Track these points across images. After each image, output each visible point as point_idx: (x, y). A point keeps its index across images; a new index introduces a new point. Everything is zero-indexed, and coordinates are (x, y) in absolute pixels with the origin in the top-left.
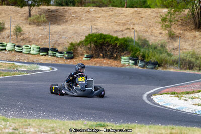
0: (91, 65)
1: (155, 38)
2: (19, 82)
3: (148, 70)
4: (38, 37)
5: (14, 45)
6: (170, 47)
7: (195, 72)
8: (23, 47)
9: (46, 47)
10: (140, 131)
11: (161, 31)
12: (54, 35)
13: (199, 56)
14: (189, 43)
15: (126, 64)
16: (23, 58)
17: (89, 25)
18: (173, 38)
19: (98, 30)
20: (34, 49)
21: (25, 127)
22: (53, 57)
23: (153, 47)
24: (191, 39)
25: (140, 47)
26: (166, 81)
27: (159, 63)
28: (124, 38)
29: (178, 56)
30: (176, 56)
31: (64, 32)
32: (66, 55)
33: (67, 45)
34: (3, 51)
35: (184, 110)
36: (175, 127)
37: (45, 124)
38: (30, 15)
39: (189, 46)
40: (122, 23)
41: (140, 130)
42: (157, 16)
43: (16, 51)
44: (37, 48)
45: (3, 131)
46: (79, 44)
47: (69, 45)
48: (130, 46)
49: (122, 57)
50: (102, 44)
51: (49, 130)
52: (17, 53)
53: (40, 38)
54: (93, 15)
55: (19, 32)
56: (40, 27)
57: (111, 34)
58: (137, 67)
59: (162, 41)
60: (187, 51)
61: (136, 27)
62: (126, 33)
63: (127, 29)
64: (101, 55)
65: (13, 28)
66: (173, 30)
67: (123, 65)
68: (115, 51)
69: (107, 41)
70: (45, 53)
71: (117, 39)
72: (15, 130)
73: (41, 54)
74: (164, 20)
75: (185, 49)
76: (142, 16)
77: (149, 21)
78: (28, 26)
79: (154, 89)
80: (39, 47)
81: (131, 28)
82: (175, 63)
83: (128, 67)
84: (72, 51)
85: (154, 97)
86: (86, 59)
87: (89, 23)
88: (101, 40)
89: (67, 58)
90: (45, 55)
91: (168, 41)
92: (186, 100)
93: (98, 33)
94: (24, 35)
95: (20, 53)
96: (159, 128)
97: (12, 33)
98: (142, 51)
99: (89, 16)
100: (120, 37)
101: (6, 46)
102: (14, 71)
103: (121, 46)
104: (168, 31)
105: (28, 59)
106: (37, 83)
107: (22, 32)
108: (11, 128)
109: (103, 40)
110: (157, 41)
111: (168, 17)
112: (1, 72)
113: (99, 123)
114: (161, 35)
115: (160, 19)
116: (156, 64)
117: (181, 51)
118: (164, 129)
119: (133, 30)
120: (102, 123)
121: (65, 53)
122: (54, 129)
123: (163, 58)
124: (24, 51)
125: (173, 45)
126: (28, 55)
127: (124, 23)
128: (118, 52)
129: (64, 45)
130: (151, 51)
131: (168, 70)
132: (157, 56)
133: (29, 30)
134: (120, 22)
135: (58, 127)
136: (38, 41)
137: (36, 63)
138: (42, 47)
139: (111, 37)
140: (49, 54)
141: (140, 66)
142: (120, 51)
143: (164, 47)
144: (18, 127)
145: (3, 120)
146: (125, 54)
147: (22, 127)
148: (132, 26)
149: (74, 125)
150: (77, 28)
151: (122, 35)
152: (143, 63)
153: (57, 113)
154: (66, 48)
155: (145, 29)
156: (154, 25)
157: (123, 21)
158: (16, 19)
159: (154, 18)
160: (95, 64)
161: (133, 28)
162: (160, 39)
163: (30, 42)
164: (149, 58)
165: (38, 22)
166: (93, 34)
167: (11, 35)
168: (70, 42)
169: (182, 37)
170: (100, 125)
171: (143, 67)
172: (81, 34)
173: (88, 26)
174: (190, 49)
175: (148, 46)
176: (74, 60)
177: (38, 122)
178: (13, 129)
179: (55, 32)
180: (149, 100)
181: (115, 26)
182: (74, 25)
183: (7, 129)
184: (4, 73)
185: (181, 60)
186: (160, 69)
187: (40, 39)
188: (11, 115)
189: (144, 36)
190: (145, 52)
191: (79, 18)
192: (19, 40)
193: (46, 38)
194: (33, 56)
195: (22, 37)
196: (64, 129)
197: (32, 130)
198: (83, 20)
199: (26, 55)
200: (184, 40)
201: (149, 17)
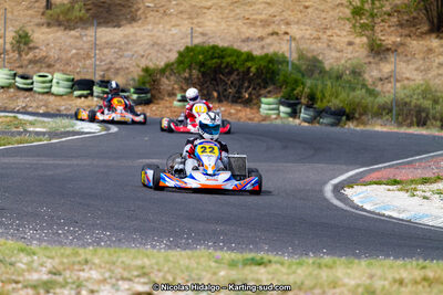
1: (338, 55)
2: (33, 160)
3: (324, 127)
4: (70, 55)
5: (15, 75)
6: (372, 74)
7: (432, 131)
8: (35, 78)
9: (88, 77)
11: (351, 38)
12: (105, 51)
13: (439, 94)
14: (416, 65)
15: (273, 114)
16: (34, 105)
17: (185, 27)
18: (378, 53)
19: (206, 38)
20: (59, 82)
21: (76, 267)
23: (334, 75)
24: (422, 55)
25: (303, 75)
26: (372, 154)
27: (347, 110)
28: (267, 55)
29: (392, 96)
30: (387, 95)
31: (127, 43)
32: (135, 96)
33: (136, 73)
35: (425, 221)
37: (125, 259)
38: (49, 5)
39: (415, 73)
40: (261, 21)
41: (349, 271)
42: (342, 4)
43: (18, 88)
44: (68, 80)
45: (27, 276)
46: (163, 71)
47: (142, 73)
48: (282, 73)
49: (263, 100)
50: (217, 70)
51: (136, 273)
52: (21, 93)
53: (72, 57)
55: (26, 44)
56: (72, 32)
57: (235, 47)
58: (297, 121)
59: (355, 62)
60: (411, 83)
61: (294, 30)
62: (270, 45)
63: (272, 34)
64: (215, 94)
65: (10, 35)
66: (380, 36)
67: (266, 118)
68: (246, 85)
69: (228, 63)
70: (85, 92)
71: (250, 57)
72: (55, 274)
73: (77, 93)
74: (357, 12)
75: (408, 79)
76: (307, 4)
77: (323, 15)
78: (45, 29)
79: (347, 171)
80: (71, 77)
81: (281, 32)
82: (384, 111)
83: (278, 122)
84: (148, 86)
85: (348, 192)
86: (182, 103)
87: (186, 22)
88: (214, 61)
89: (138, 103)
90: (86, 97)
91: (367, 61)
92: (425, 198)
93: (206, 45)
94: (37, 51)
95: (27, 93)
96: (392, 267)
97: (8, 47)
98: (308, 84)
99: (186, 5)
100: (257, 53)
102: (20, 133)
103: (259, 72)
104: (368, 37)
105: (46, 106)
106: (75, 162)
107: (31, 45)
108: (44, 269)
109: (219, 61)
110: (343, 62)
111: (366, 7)
113: (249, 256)
114: (351, 48)
115: (348, 12)
116: (342, 115)
117: (398, 85)
119: (287, 37)
121: (132, 90)
122: (145, 270)
123: (357, 100)
124: (37, 87)
125: (380, 71)
126: (45, 97)
127: (266, 21)
128: (254, 89)
129: (127, 72)
130: (329, 83)
131: (369, 128)
132: (343, 95)
133: (48, 39)
134: (256, 20)
135: (156, 267)
136: (68, 63)
137: (67, 116)
138: (77, 78)
139: (238, 54)
140: (95, 94)
141: (305, 120)
142: (259, 84)
143: (360, 74)
144: (61, 268)
146: (269, 92)
147: (70, 267)
148: (284, 28)
149: (192, 261)
150: (158, 34)
151: (263, 47)
152: (312, 113)
153: (136, 230)
154: (133, 79)
155: (315, 34)
156: (333, 24)
157: (263, 17)
158: (16, 13)
159: (333, 9)
161: (286, 33)
162: (350, 56)
163: (49, 66)
164: (325, 101)
165: (68, 21)
166: (196, 46)
167: (5, 51)
168: (143, 65)
169: (400, 51)
170: (252, 259)
171: (310, 121)
172: (168, 48)
173: (184, 30)
174: (418, 78)
175: (323, 72)
176: (153, 107)
177: (106, 256)
178: (50, 272)
179: (107, 43)
181: (245, 27)
182: (150, 27)
183: (36, 271)
185: (397, 105)
186: (351, 126)
187: (73, 61)
188: (32, 238)
189: (313, 50)
190: (316, 85)
191: (161, 10)
192: (26, 62)
193: (88, 56)
194: (58, 98)
195: (31, 55)
196: (169, 271)
197: (95, 274)
198: (170, 14)
199: (41, 97)
200: (405, 59)
201: (322, 7)
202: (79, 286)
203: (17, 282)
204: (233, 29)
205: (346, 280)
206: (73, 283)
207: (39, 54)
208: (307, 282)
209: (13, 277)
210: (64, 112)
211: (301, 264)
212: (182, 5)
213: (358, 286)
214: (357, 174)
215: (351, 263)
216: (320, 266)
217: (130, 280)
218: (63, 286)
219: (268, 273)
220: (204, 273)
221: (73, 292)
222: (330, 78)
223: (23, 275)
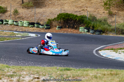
0: (61, 33)
2: (16, 44)
3: (96, 35)
4: (28, 16)
5: (14, 21)
6: (109, 21)
8: (19, 22)
9: (33, 22)
10: (91, 73)
11: (104, 11)
12: (38, 15)
14: (121, 18)
15: (83, 31)
16: (19, 29)
17: (59, 9)
18: (111, 15)
19: (65, 11)
20: (25, 23)
21: (20, 71)
22: (37, 28)
23: (99, 21)
24: (123, 16)
25: (91, 21)
26: (107, 42)
27: (103, 30)
28: (81, 16)
30: (114, 26)
31: (44, 13)
32: (46, 27)
33: (46, 21)
34: (7, 25)
35: (119, 59)
36: (113, 70)
37: (33, 69)
38: (23, 2)
39: (121, 20)
40: (80, 7)
42: (102, 2)
43: (15, 25)
44: (28, 23)
45: (7, 73)
46: (53, 20)
47: (48, 21)
48: (85, 20)
49: (80, 28)
50: (68, 20)
51: (36, 73)
52: (15, 26)
53: (29, 16)
54: (62, 2)
55: (17, 13)
56: (29, 10)
57: (73, 14)
58: (89, 33)
59: (105, 17)
61: (88, 9)
62: (82, 13)
63: (83, 10)
64: (67, 26)
65: (12, 11)
66: (112, 10)
67: (81, 32)
68: (76, 24)
69: (71, 18)
70: (32, 26)
71: (77, 16)
72: (14, 73)
73: (30, 26)
74: (106, 4)
75: (119, 22)
76: (92, 2)
77: (96, 5)
78: (22, 9)
79: (100, 46)
80: (29, 22)
81: (85, 10)
82: (113, 30)
83: (84, 33)
84: (49, 24)
85: (100, 52)
86: (58, 29)
87: (60, 7)
88: (67, 17)
89: (46, 29)
90: (33, 27)
91: (108, 17)
92: (120, 53)
93: (65, 13)
95: (17, 26)
96: (103, 71)
97: (12, 14)
98: (92, 23)
99: (60, 2)
100: (79, 15)
101: (8, 21)
102: (14, 37)
103: (79, 21)
104: (108, 11)
105: (22, 29)
106: (28, 44)
107: (18, 13)
108: (12, 72)
109: (68, 17)
110: (102, 17)
111: (108, 3)
112: (5, 37)
113: (66, 68)
114: (104, 14)
115: (103, 4)
116: (101, 32)
117: (117, 24)
118: (107, 71)
119: (87, 11)
120: (68, 68)
121: (45, 25)
122: (38, 72)
123: (105, 28)
124: (19, 25)
125: (112, 20)
126: (22, 27)
127: (81, 7)
128: (78, 25)
129: (44, 20)
130: (98, 23)
131: (109, 35)
132: (102, 26)
133: (22, 11)
134: (78, 6)
135: (41, 71)
136: (28, 18)
137: (27, 32)
138: (30, 22)
139: (73, 15)
140: (35, 26)
141: (91, 33)
143: (106, 21)
144: (16, 71)
145: (7, 67)
146: (82, 26)
147: (19, 71)
148: (86, 9)
149: (51, 69)
150: (52, 10)
151: (80, 14)
152: (93, 31)
153: (40, 62)
155: (94, 10)
156: (99, 8)
157: (80, 5)
158: (14, 5)
159: (99, 3)
160: (64, 32)
161: (86, 10)
163: (23, 19)
164: (97, 28)
165: (28, 7)
166: (62, 13)
167: (11, 15)
168: (48, 19)
169: (117, 14)
170: (67, 69)
171: (93, 33)
172: (55, 14)
174: (122, 22)
175: (96, 20)
176: (51, 30)
177: (29, 68)
178: (13, 72)
179: (38, 13)
180: (97, 54)
181: (75, 8)
182: (50, 8)
183: (10, 72)
184: (7, 38)
185: (116, 29)
186: (104, 35)
187: (29, 17)
188: (11, 64)
189: (94, 14)
190: (94, 24)
191: (53, 4)
192: (17, 18)
193: (33, 16)
194: (25, 27)
195: (18, 16)
196: (44, 72)
197: (25, 73)
198: (55, 5)
199: (21, 27)
200: (118, 17)
201: (96, 3)
202: (20, 76)
203: (4, 75)
204: (72, 9)
205: (90, 74)
206: (19, 75)
207: (20, 15)
208: (80, 75)
209: (3, 74)
210: (27, 31)
211: (79, 70)
212: (58, 2)
213: (93, 75)
214: (103, 47)
215: (93, 70)
216: (84, 71)
217: (34, 74)
218: (16, 76)
219: (70, 72)
220: (53, 73)
221: (18, 78)
222: (98, 22)
223: (6, 73)
